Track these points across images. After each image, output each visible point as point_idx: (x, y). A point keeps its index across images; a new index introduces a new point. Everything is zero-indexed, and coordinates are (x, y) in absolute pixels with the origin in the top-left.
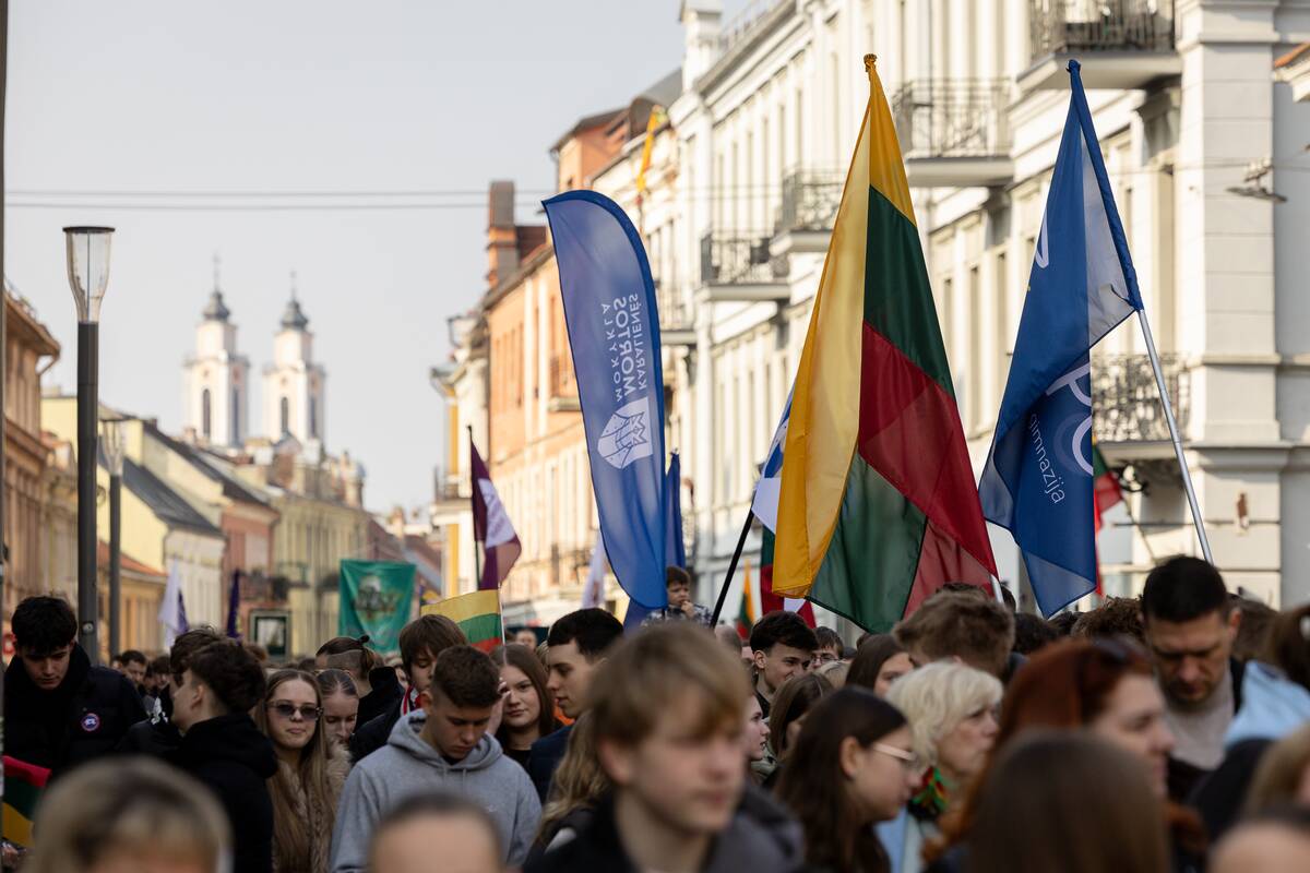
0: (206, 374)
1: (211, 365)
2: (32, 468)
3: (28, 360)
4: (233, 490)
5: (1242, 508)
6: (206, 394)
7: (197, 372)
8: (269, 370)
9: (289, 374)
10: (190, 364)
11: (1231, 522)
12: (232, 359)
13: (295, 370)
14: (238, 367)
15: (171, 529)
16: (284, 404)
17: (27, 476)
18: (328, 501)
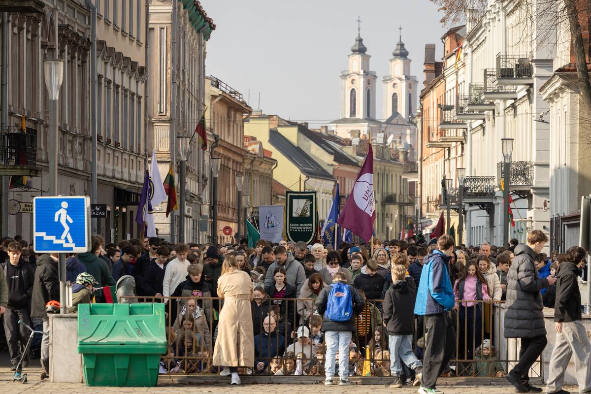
0: (353, 80)
1: (356, 77)
2: (240, 159)
3: (238, 116)
4: (340, 158)
5: (545, 205)
6: (353, 91)
7: (349, 80)
8: (386, 80)
9: (397, 81)
10: (344, 76)
11: (543, 208)
12: (366, 73)
13: (400, 79)
14: (370, 78)
15: (308, 177)
16: (395, 97)
17: (237, 163)
18: (389, 162)
